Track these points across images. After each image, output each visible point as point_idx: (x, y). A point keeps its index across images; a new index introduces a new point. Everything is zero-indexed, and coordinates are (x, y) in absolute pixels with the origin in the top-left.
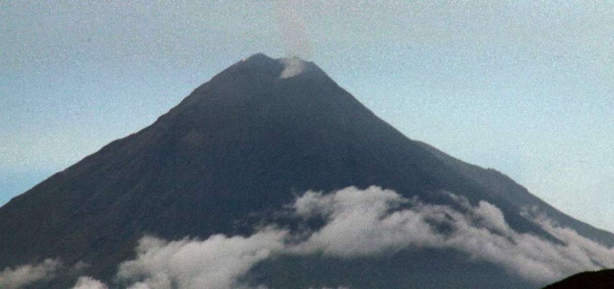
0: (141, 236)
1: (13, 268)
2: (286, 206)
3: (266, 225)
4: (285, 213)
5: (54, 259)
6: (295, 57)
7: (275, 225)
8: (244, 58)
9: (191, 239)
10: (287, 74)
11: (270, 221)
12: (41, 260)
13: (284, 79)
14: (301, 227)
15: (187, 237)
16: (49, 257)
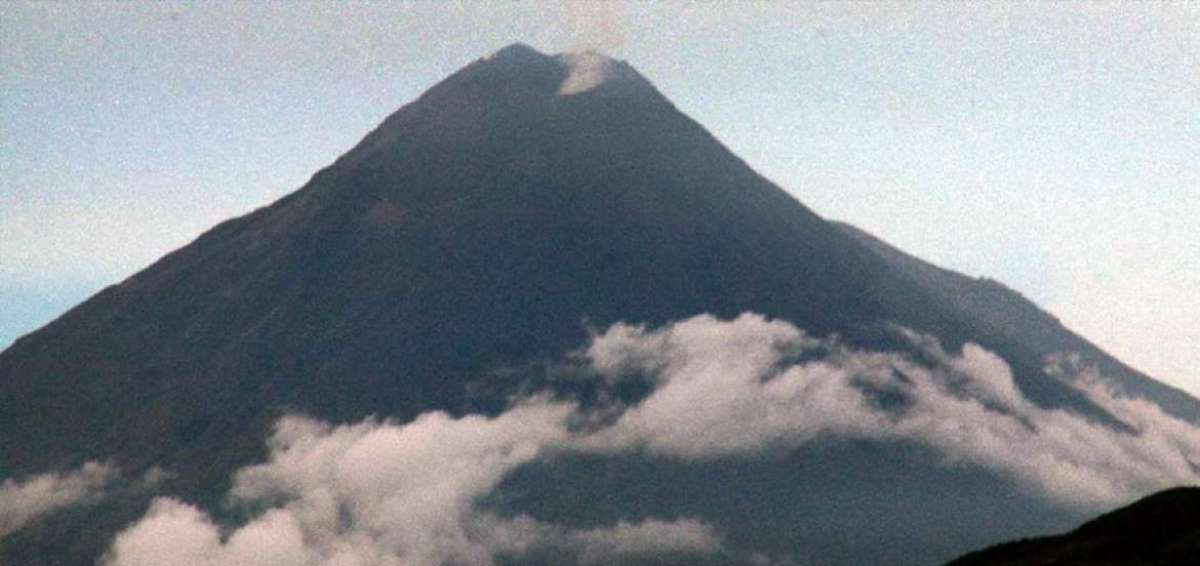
0: (277, 415)
1: (20, 480)
2: (572, 354)
3: (530, 393)
4: (571, 368)
5: (102, 462)
6: (591, 53)
7: (548, 393)
8: (486, 54)
9: (380, 421)
10: (574, 85)
11: (537, 386)
12: (76, 465)
13: (567, 97)
14: (602, 395)
15: (371, 418)
16: (93, 457)
